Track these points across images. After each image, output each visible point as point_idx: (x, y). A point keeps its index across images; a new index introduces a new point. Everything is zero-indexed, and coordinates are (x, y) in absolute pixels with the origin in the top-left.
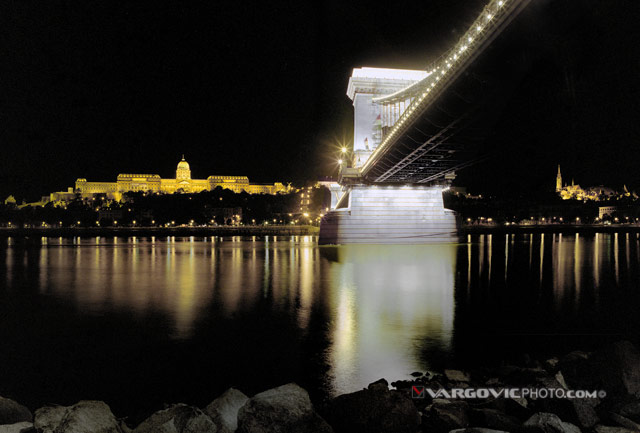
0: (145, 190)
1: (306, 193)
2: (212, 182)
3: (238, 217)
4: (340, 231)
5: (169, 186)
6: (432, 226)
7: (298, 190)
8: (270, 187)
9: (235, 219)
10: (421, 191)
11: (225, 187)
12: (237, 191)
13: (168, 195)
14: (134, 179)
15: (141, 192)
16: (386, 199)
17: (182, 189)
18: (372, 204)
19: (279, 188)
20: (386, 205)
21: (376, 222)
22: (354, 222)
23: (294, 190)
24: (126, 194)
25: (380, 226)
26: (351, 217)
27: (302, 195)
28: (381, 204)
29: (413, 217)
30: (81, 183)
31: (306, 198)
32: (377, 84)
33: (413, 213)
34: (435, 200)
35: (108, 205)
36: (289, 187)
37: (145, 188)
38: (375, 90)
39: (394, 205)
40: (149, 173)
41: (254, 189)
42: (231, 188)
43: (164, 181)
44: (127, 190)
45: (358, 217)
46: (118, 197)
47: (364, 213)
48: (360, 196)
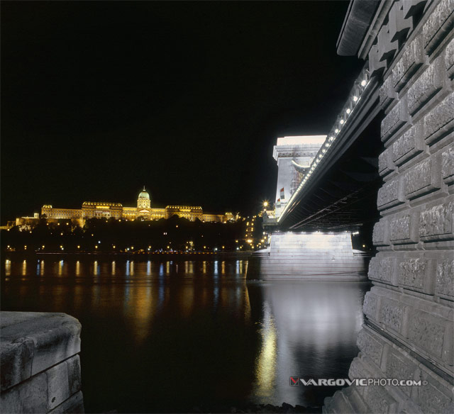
0: (108, 217)
1: (251, 222)
2: (169, 210)
3: (191, 243)
4: (262, 269)
5: (130, 213)
6: (341, 266)
7: (244, 219)
8: (221, 216)
9: (189, 245)
10: (331, 236)
11: (181, 215)
12: (192, 220)
13: (129, 222)
14: (98, 207)
15: (104, 219)
16: (300, 243)
17: (142, 217)
18: (288, 247)
19: (230, 217)
20: (300, 247)
21: (290, 261)
22: (272, 261)
23: (242, 219)
24: (90, 220)
25: (295, 265)
26: (271, 257)
27: (248, 224)
28: (295, 247)
29: (324, 258)
30: (46, 209)
31: (250, 226)
32: (296, 149)
33: (323, 254)
34: (344, 244)
35: (72, 230)
36: (237, 216)
37: (108, 215)
38: (295, 154)
39: (307, 247)
40: (112, 202)
41: (208, 218)
42: (186, 216)
43: (125, 209)
44: (91, 216)
45: (276, 258)
46: (82, 223)
47: (280, 254)
48: (278, 240)
